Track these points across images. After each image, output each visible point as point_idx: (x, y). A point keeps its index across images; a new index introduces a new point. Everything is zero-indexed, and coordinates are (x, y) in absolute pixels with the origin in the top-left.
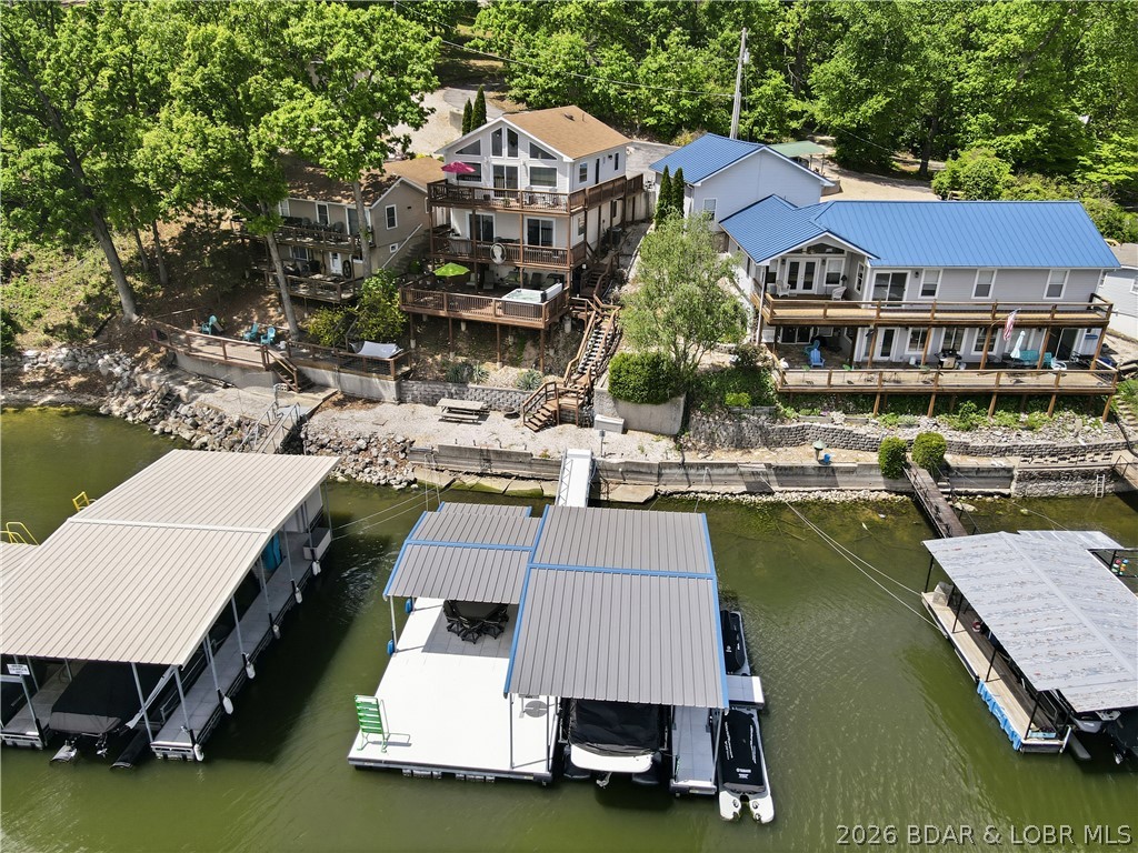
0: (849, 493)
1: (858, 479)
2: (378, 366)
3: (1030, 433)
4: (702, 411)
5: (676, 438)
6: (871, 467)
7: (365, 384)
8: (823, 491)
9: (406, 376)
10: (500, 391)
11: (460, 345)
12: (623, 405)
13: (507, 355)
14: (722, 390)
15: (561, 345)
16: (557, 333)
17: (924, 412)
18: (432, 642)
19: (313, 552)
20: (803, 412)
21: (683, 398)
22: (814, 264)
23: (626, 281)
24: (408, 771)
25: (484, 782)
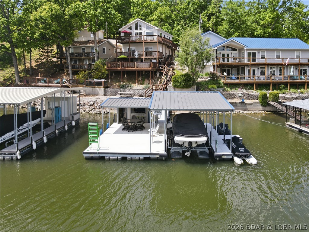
0: (252, 111)
1: (254, 107)
2: (99, 84)
3: (302, 94)
4: (202, 90)
6: (257, 103)
7: (93, 90)
8: (244, 111)
9: (107, 88)
10: (137, 90)
11: (124, 81)
12: (178, 90)
13: (139, 82)
14: (207, 85)
15: (156, 79)
16: (154, 77)
17: (270, 90)
18: (116, 132)
19: (73, 117)
20: (233, 89)
21: (196, 86)
22: (229, 54)
23: (174, 65)
24: (108, 157)
25: (139, 160)
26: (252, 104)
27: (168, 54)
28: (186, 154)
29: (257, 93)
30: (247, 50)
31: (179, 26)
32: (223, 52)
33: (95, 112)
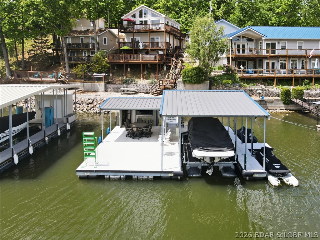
0: (273, 110)
1: (275, 105)
2: (99, 79)
4: (215, 86)
6: (279, 100)
7: (93, 86)
9: (109, 83)
10: (142, 85)
11: (128, 75)
12: (188, 85)
13: (144, 77)
14: (221, 80)
15: (163, 74)
16: (161, 70)
17: (292, 85)
18: (119, 140)
19: (67, 119)
20: (250, 85)
21: (208, 81)
22: (245, 45)
23: (183, 57)
24: (108, 177)
25: (148, 180)
26: (273, 102)
27: (175, 45)
28: (207, 172)
29: (278, 89)
31: (187, 14)
32: (237, 43)
33: (95, 111)
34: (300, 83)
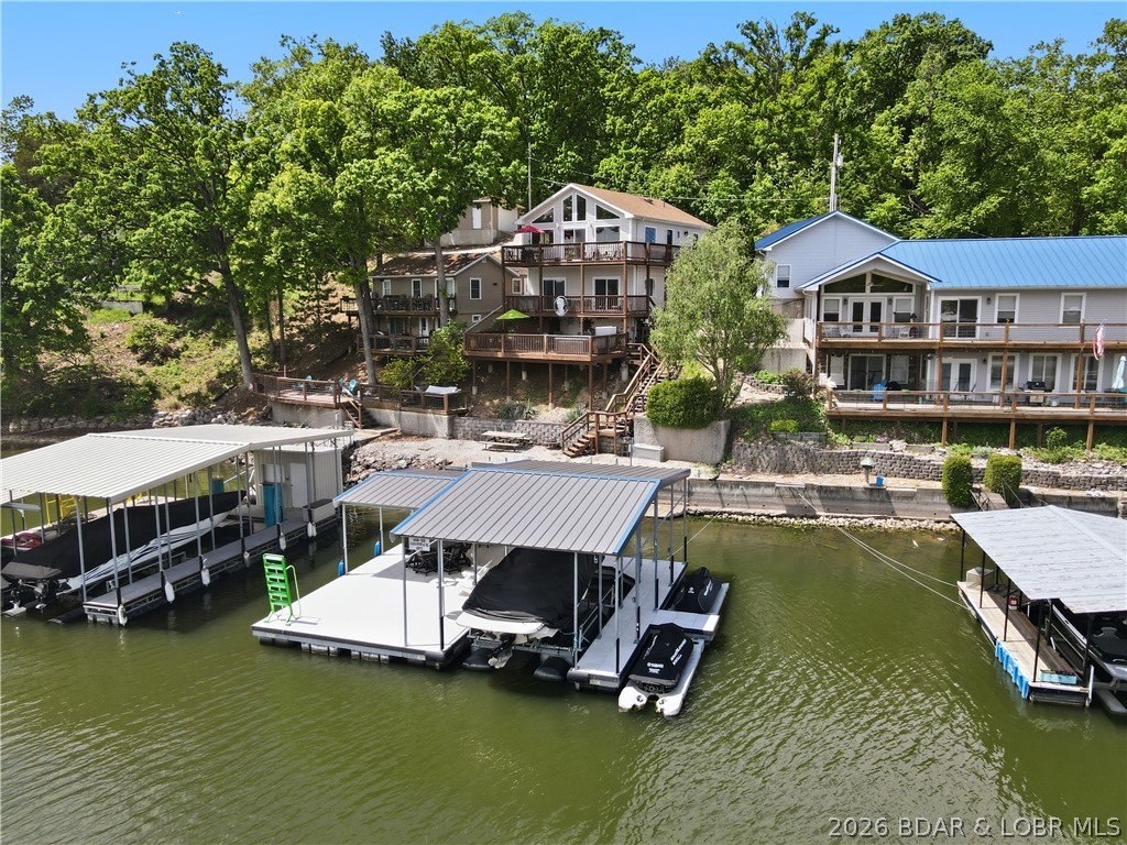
0: (908, 522)
1: (919, 507)
2: (435, 403)
4: (746, 439)
5: (717, 465)
6: (933, 492)
7: (421, 422)
8: (876, 518)
9: (462, 414)
10: (546, 425)
11: (518, 391)
12: (664, 433)
13: (562, 399)
14: (769, 418)
15: (616, 390)
16: (614, 380)
17: (1006, 445)
19: (310, 512)
20: (857, 438)
21: (724, 422)
22: (880, 304)
24: (307, 646)
25: (379, 661)
26: (912, 498)
29: (940, 454)
30: (939, 292)
31: (771, 178)
32: (854, 297)
34: (1039, 437)
